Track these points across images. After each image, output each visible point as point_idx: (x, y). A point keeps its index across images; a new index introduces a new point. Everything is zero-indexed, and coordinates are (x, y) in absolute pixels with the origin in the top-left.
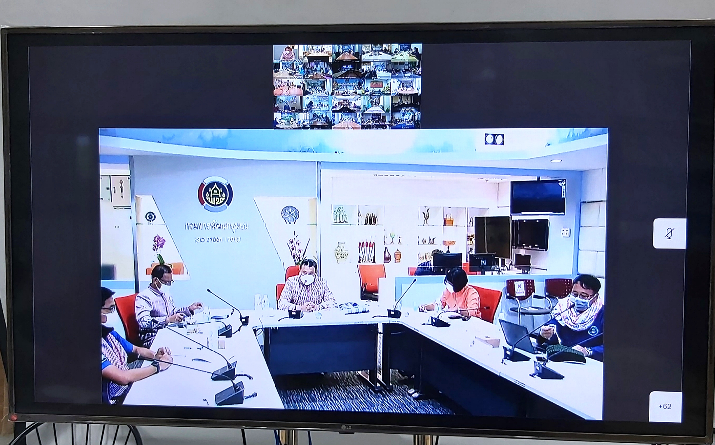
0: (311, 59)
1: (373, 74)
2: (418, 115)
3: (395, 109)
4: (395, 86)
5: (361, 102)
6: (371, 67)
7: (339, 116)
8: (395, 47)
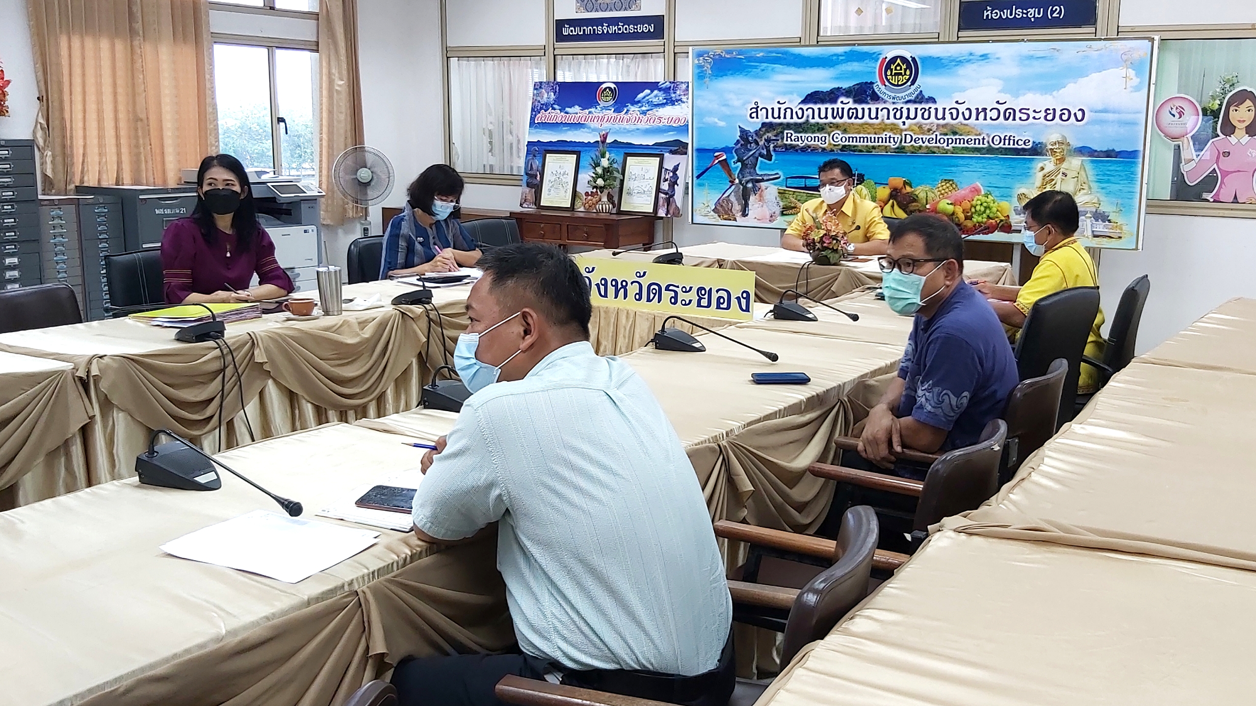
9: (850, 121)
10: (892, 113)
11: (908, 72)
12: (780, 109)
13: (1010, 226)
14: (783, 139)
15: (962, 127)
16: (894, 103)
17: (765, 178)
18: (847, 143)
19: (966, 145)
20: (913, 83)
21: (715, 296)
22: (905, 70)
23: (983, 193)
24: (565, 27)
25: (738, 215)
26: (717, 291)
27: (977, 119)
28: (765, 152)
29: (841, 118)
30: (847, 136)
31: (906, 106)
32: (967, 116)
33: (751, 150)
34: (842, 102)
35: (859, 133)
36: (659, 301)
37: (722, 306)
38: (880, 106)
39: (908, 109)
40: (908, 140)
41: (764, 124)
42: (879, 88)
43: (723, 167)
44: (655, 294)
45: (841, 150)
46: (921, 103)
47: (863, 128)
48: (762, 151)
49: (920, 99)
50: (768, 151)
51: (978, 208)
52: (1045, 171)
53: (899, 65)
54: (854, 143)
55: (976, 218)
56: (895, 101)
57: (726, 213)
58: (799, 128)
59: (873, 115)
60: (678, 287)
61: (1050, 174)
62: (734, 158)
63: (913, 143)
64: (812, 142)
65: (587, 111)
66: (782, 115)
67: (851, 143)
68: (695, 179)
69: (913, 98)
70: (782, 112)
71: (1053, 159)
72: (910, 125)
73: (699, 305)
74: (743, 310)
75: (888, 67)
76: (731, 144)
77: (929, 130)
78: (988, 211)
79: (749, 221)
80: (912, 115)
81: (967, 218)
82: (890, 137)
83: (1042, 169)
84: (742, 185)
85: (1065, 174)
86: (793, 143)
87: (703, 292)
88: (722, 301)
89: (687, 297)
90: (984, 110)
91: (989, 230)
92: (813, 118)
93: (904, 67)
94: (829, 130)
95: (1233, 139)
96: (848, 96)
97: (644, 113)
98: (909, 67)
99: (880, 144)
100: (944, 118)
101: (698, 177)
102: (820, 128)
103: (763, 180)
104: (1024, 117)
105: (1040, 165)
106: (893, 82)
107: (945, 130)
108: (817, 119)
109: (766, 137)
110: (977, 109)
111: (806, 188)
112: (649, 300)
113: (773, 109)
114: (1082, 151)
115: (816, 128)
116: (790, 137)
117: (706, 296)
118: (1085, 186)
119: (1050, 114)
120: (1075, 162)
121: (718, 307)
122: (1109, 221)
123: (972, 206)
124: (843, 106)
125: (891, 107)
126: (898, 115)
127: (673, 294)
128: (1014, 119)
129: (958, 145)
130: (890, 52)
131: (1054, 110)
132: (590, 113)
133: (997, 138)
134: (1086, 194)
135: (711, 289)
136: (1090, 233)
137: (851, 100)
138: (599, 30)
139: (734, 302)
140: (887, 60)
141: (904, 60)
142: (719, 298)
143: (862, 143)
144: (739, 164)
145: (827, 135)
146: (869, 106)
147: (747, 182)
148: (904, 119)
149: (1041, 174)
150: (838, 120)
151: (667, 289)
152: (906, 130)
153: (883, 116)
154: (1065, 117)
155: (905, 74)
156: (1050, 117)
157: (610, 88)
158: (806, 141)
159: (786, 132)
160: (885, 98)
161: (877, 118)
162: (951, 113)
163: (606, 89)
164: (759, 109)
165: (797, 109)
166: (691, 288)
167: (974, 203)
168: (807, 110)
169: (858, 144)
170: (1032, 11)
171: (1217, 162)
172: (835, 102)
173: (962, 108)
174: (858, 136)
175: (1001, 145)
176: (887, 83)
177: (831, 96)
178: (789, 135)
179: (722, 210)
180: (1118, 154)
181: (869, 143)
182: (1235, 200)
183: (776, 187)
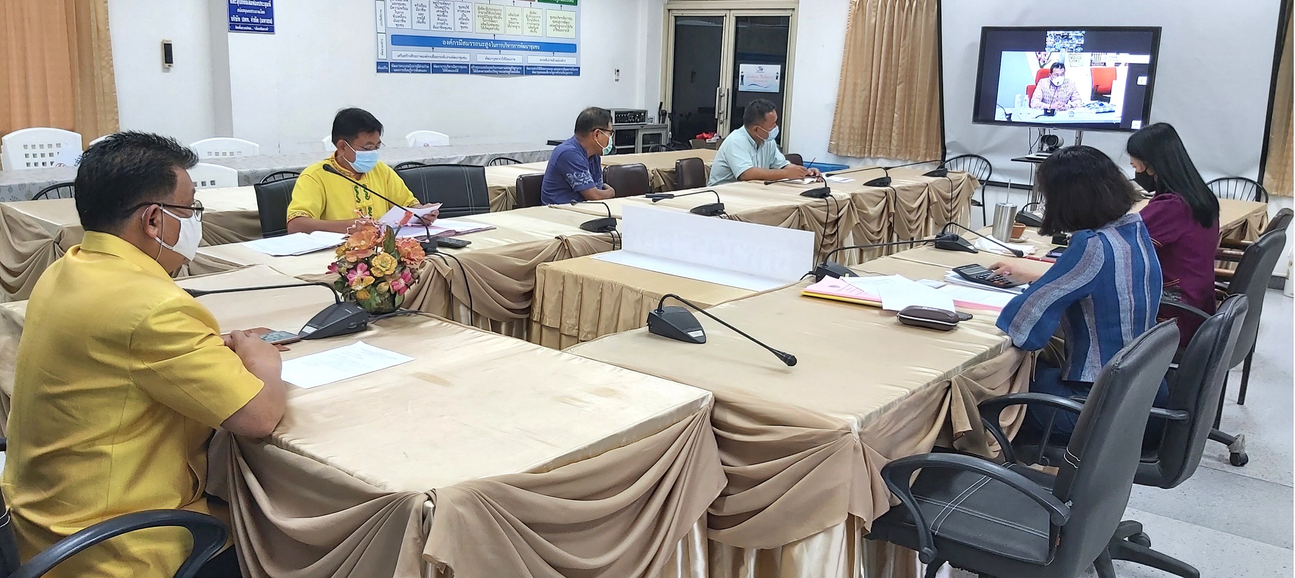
0: (1057, 35)
1: (1071, 39)
2: (1082, 49)
3: (1076, 47)
4: (1077, 42)
5: (1068, 45)
6: (1071, 37)
7: (1062, 49)
8: (1078, 32)
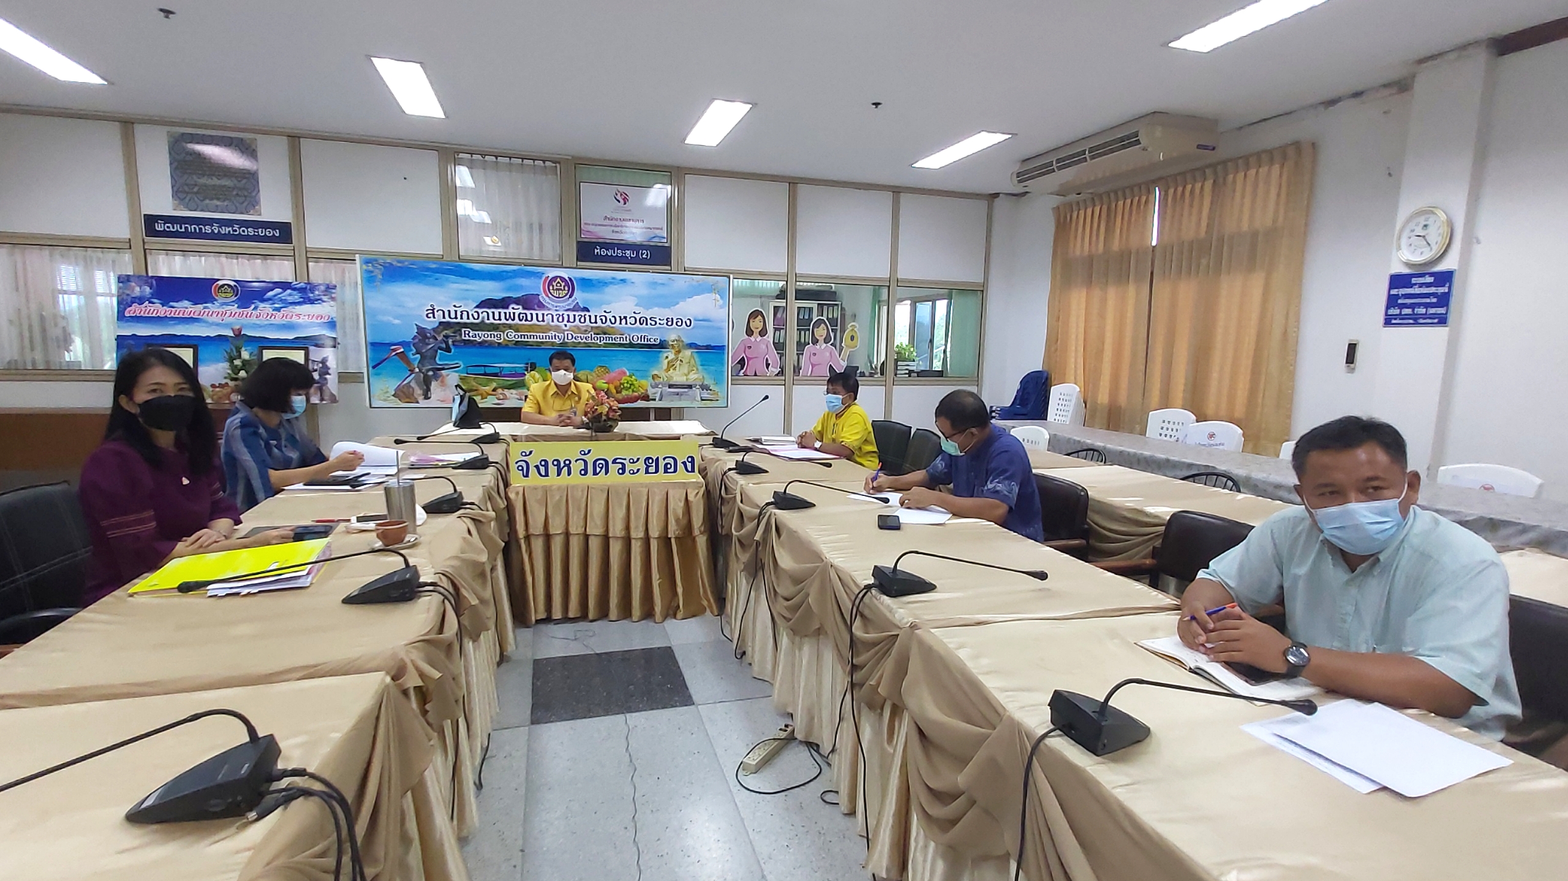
9: (521, 323)
10: (555, 318)
11: (566, 288)
12: (456, 311)
13: (648, 396)
14: (461, 335)
15: (610, 329)
16: (556, 310)
17: (446, 367)
18: (519, 339)
19: (614, 342)
20: (570, 297)
21: (662, 463)
22: (564, 287)
23: (628, 374)
24: (158, 223)
25: (421, 399)
26: (664, 459)
27: (620, 323)
28: (444, 346)
29: (513, 320)
30: (519, 334)
31: (566, 313)
32: (613, 321)
33: (430, 344)
34: (513, 308)
35: (529, 332)
36: (607, 472)
37: (669, 471)
38: (546, 313)
39: (568, 315)
40: (570, 337)
41: (441, 323)
42: (543, 298)
43: (402, 359)
44: (602, 468)
45: (515, 344)
46: (577, 311)
47: (532, 328)
48: (441, 345)
49: (576, 308)
50: (447, 343)
51: (626, 385)
52: (670, 358)
53: (558, 283)
54: (526, 340)
55: (624, 393)
56: (558, 308)
57: (407, 398)
58: (474, 327)
59: (540, 318)
60: (625, 459)
61: (672, 361)
62: (412, 350)
63: (574, 340)
64: (489, 338)
65: (201, 306)
66: (459, 316)
67: (523, 340)
68: (371, 369)
69: (571, 307)
70: (459, 314)
71: (673, 351)
72: (571, 327)
73: (647, 472)
74: (687, 471)
75: (550, 283)
76: (409, 338)
77: (586, 331)
78: (632, 387)
79: (433, 402)
80: (572, 320)
81: (617, 392)
82: (555, 336)
83: (667, 357)
84: (423, 373)
85: (681, 361)
86: (472, 338)
87: (650, 461)
88: (669, 466)
89: (635, 467)
90: (625, 318)
91: (635, 400)
92: (488, 319)
93: (563, 284)
94: (504, 329)
95: (752, 339)
96: (518, 304)
97: (278, 310)
98: (567, 284)
99: (548, 340)
100: (596, 322)
101: (374, 367)
102: (495, 328)
103: (443, 369)
104: (653, 323)
105: (666, 355)
106: (555, 295)
107: (597, 331)
108: (492, 320)
109: (444, 333)
110: (620, 317)
111: (485, 374)
112: (595, 473)
113: (449, 311)
114: (691, 346)
115: (492, 328)
116: (468, 334)
117: (654, 464)
118: (695, 369)
119: (669, 321)
120: (688, 353)
121: (666, 472)
122: (711, 390)
123: (621, 384)
124: (514, 311)
125: (554, 314)
126: (560, 319)
127: (620, 466)
128: (647, 324)
129: (608, 342)
130: (552, 273)
131: (672, 319)
132: (205, 308)
133: (635, 337)
134: (695, 374)
135: (658, 458)
136: (699, 399)
137: (521, 307)
138: (208, 229)
139: (680, 466)
140: (549, 279)
141: (562, 279)
142: (666, 464)
143: (532, 340)
144: (418, 356)
145: (502, 333)
146: (537, 312)
147: (428, 370)
148: (565, 322)
149: (666, 361)
150: (510, 322)
151: (614, 462)
152: (567, 330)
153: (548, 319)
154: (679, 324)
155: (564, 290)
156: (670, 323)
157: (229, 286)
158: (483, 337)
159: (463, 330)
160: (549, 306)
161: (543, 321)
162: (601, 319)
163: (223, 286)
164: (435, 311)
165: (473, 312)
166: (638, 459)
167: (622, 381)
168: (482, 313)
169: (529, 340)
170: (628, 252)
171: (745, 352)
172: (507, 308)
173: (609, 316)
174: (529, 334)
175: (639, 342)
176: (550, 295)
177: (503, 303)
178: (467, 332)
179: (403, 394)
180: (714, 348)
181: (538, 340)
182: (756, 375)
183: (457, 374)
